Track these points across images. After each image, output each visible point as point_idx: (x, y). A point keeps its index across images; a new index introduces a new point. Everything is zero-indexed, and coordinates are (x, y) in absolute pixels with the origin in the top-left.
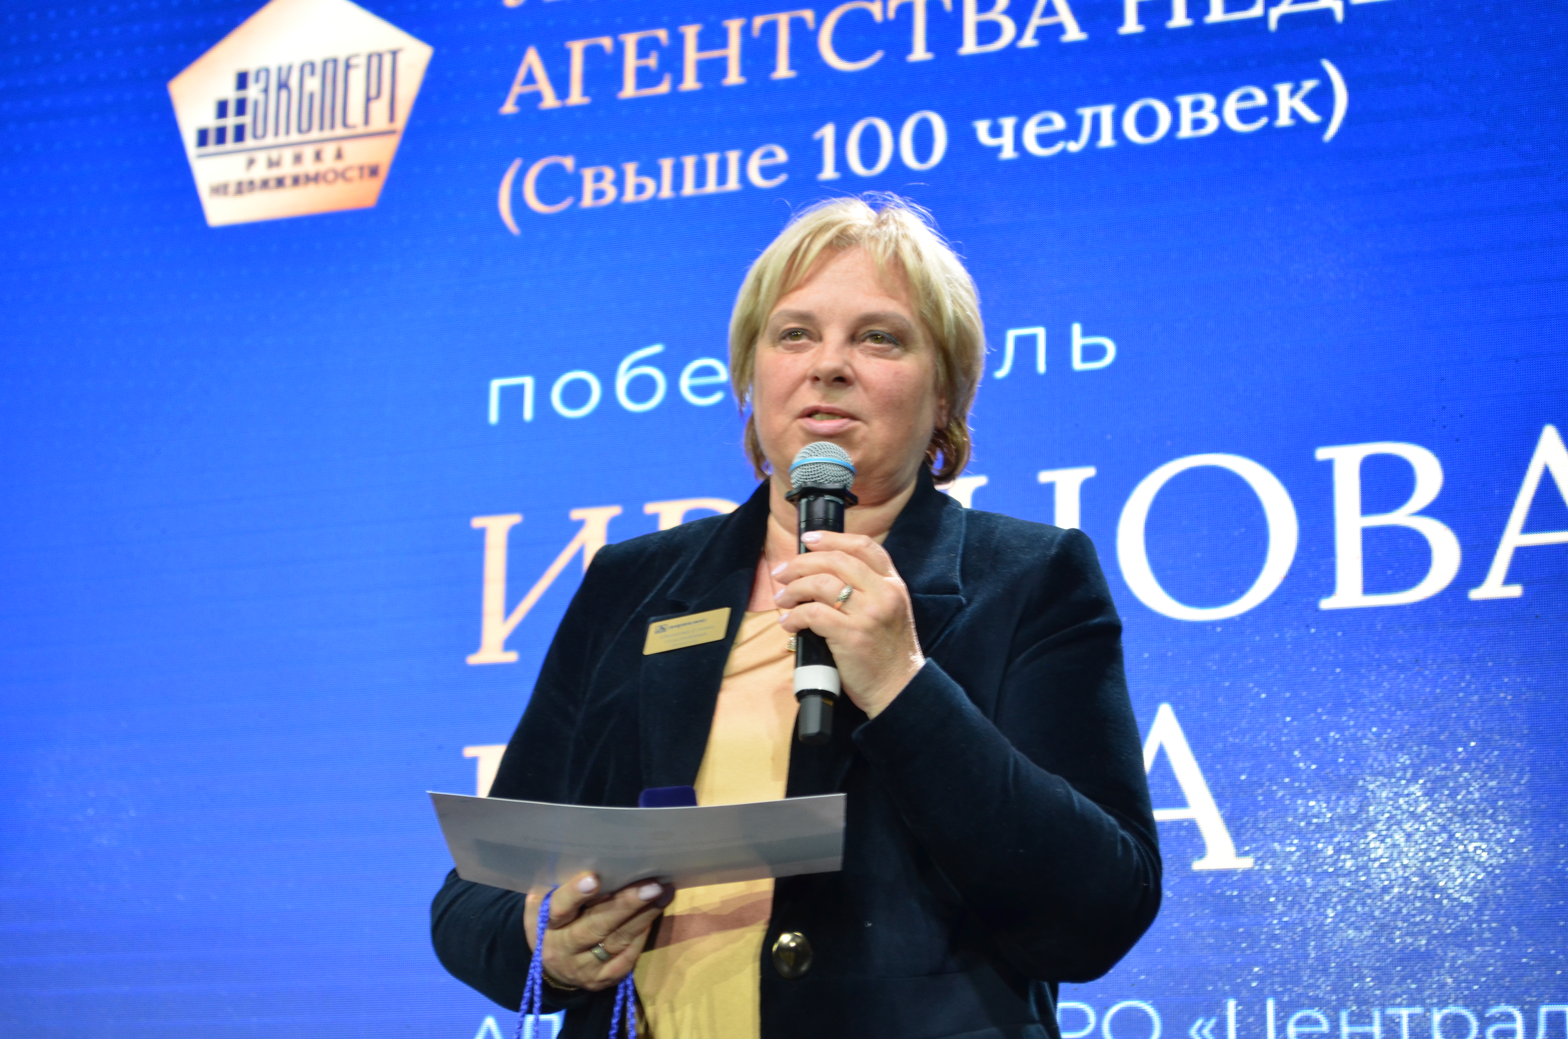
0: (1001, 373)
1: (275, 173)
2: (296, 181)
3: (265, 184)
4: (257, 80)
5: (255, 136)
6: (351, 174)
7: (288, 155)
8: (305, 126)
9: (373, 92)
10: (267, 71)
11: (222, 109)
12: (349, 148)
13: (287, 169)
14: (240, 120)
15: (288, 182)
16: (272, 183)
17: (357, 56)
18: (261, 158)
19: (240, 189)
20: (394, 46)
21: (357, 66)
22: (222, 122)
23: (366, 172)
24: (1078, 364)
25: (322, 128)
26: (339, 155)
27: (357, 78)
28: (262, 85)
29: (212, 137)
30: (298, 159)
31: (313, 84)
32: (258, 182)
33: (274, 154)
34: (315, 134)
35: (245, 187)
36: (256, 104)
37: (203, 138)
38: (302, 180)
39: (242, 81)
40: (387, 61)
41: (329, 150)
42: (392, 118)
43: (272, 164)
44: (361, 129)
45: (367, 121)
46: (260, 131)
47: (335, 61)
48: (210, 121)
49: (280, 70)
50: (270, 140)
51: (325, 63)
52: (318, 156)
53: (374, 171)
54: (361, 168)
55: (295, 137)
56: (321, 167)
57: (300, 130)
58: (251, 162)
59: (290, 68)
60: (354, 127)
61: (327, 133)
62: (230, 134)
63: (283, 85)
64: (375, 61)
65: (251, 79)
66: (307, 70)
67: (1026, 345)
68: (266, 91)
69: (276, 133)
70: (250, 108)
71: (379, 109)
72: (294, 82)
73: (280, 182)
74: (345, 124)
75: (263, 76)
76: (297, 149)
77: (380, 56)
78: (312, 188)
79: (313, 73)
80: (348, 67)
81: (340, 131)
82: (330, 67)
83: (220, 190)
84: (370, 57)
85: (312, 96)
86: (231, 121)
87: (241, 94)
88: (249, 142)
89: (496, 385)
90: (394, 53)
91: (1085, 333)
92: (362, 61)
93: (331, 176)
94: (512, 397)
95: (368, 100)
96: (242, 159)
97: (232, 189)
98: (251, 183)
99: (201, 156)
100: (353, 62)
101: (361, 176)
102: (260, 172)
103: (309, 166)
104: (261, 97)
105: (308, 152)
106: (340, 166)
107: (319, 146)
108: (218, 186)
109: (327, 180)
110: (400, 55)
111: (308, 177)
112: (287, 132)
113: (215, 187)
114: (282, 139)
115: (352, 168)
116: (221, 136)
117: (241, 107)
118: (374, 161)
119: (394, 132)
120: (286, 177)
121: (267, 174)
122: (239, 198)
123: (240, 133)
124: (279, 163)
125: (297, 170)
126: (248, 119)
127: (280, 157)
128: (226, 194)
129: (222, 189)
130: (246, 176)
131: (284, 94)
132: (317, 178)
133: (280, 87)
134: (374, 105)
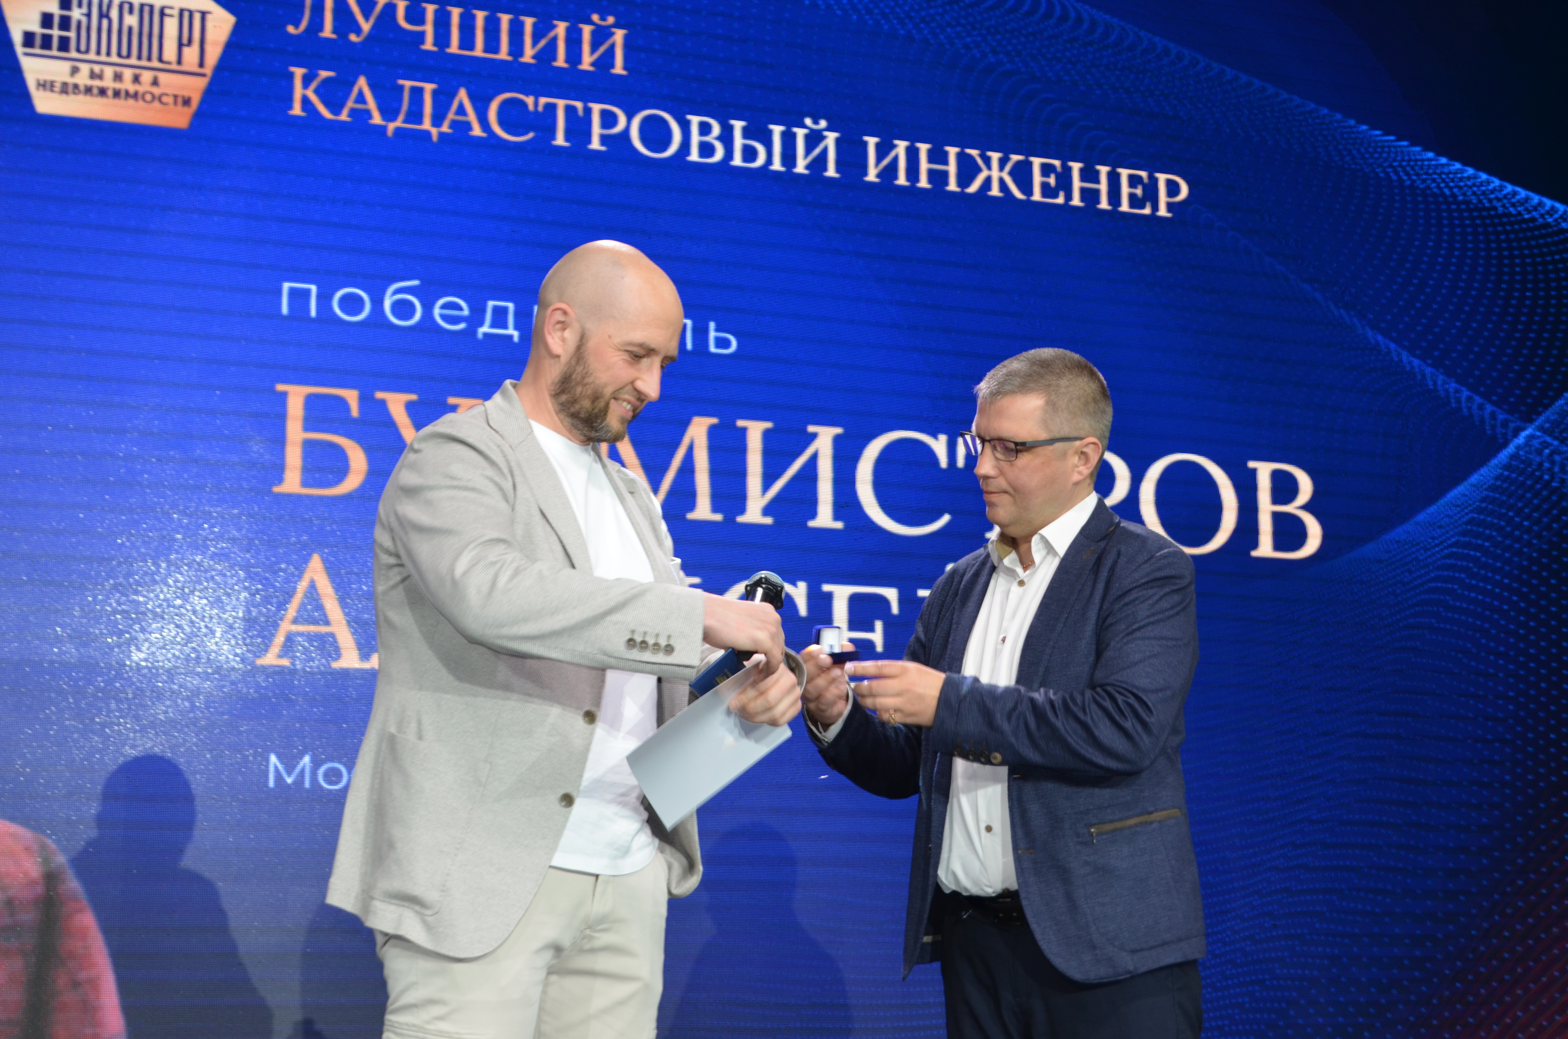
1: (97, 83)
2: (117, 94)
3: (88, 90)
4: (80, 5)
5: (78, 50)
6: (165, 99)
7: (109, 72)
8: (124, 52)
9: (185, 40)
11: (47, 20)
12: (163, 77)
13: (108, 82)
14: (64, 33)
15: (110, 93)
16: (95, 91)
17: (171, 8)
18: (85, 68)
19: (65, 89)
20: (204, 8)
21: (171, 16)
22: (47, 32)
23: (180, 100)
25: (139, 58)
26: (155, 82)
27: (171, 26)
28: (84, 10)
29: (38, 41)
30: (118, 77)
31: (131, 20)
32: (82, 88)
33: (97, 68)
34: (133, 61)
35: (70, 89)
36: (79, 23)
38: (123, 94)
39: (66, 3)
40: (197, 18)
41: (147, 77)
42: (201, 64)
43: (93, 75)
44: (174, 67)
45: (179, 62)
46: (83, 47)
47: (151, 7)
48: (35, 27)
50: (92, 56)
51: (142, 6)
52: (136, 79)
53: (187, 102)
54: (175, 97)
55: (114, 59)
56: (140, 89)
57: (119, 55)
58: (75, 71)
60: (169, 63)
61: (144, 63)
62: (55, 43)
63: (104, 15)
64: (186, 14)
68: (89, 15)
69: (98, 52)
70: (74, 26)
71: (191, 54)
72: (114, 14)
73: (102, 92)
74: (160, 60)
76: (118, 69)
77: (191, 13)
79: (131, 12)
80: (162, 14)
81: (155, 64)
82: (147, 9)
84: (182, 11)
85: (130, 29)
87: (65, 13)
89: (286, 286)
90: (204, 14)
92: (176, 12)
93: (148, 97)
94: (299, 298)
95: (181, 45)
96: (66, 66)
97: (58, 87)
98: (76, 86)
99: (26, 54)
100: (167, 11)
101: (176, 103)
102: (83, 79)
103: (127, 84)
104: (84, 20)
105: (128, 74)
106: (156, 91)
107: (137, 71)
108: (45, 82)
109: (144, 100)
110: (209, 17)
111: (127, 93)
112: (108, 54)
113: (42, 82)
114: (103, 58)
115: (167, 95)
116: (46, 43)
117: (65, 23)
118: (186, 94)
119: (203, 75)
120: (108, 88)
121: (90, 82)
122: (64, 96)
123: (64, 44)
124: (100, 77)
125: (118, 86)
126: (72, 34)
127: (102, 71)
128: (52, 91)
129: (48, 85)
130: (71, 80)
131: (105, 22)
132: (135, 96)
133: (101, 16)
134: (186, 50)
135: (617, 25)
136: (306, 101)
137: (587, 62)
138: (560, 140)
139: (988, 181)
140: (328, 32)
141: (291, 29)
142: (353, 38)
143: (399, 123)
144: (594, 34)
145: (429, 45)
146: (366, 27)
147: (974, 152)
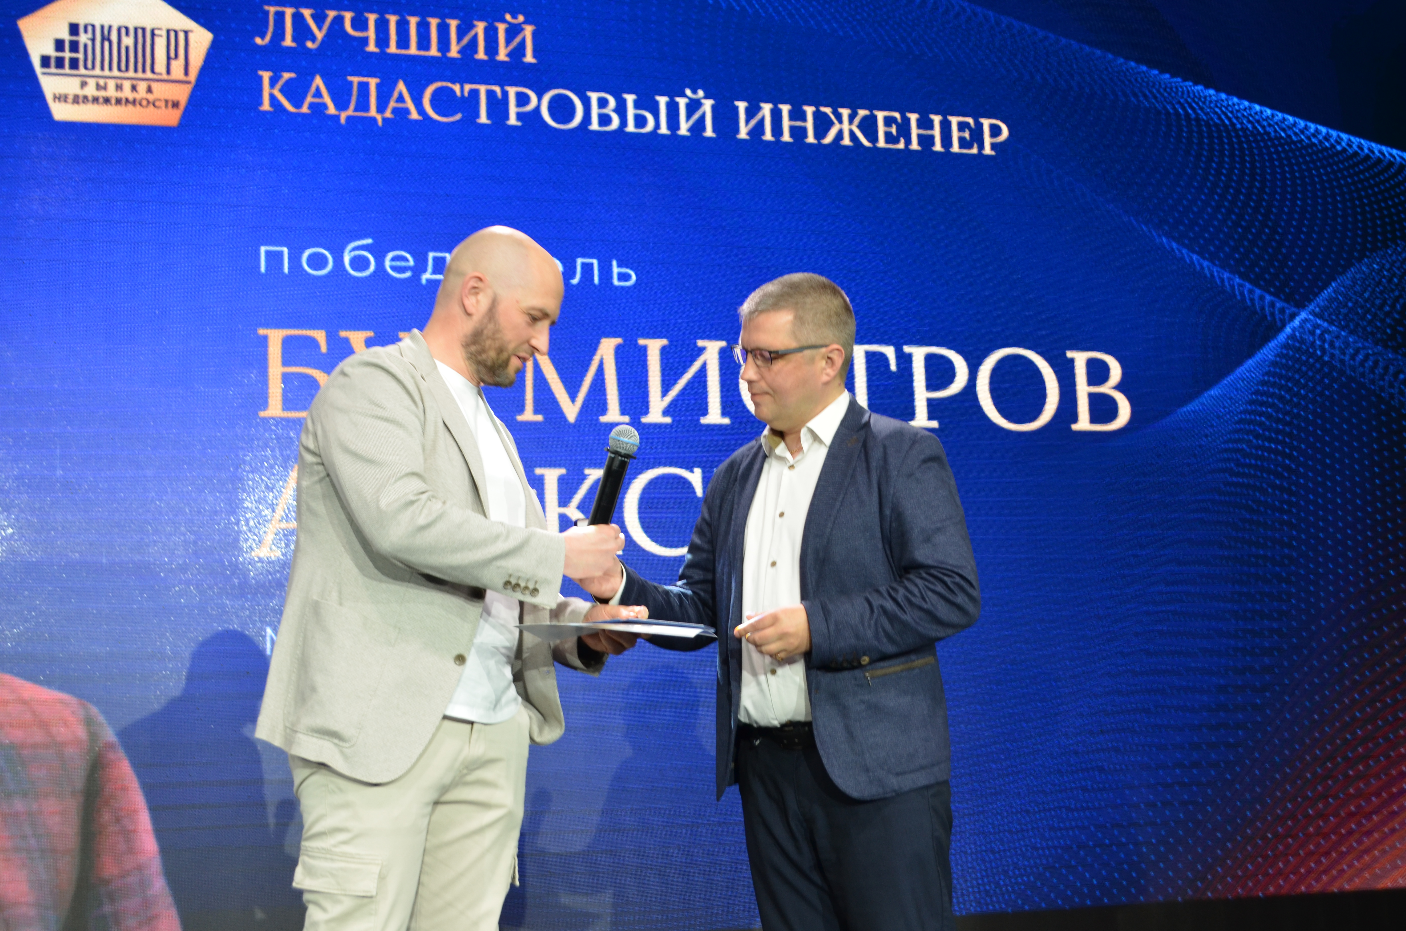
0: (575, 281)
1: (102, 94)
2: (118, 101)
3: (96, 100)
4: (86, 31)
5: (86, 67)
6: (157, 104)
7: (111, 84)
8: (124, 67)
9: (172, 54)
10: (93, 26)
11: (59, 45)
12: (157, 87)
13: (111, 92)
14: (74, 55)
15: (113, 101)
16: (101, 100)
17: (160, 29)
18: (92, 83)
19: (76, 100)
20: (186, 28)
21: (160, 36)
22: (60, 54)
23: (170, 104)
24: (616, 282)
25: (136, 71)
26: (149, 90)
27: (161, 44)
28: (90, 35)
29: (53, 62)
30: (119, 87)
31: (128, 41)
32: (90, 98)
33: (102, 82)
34: (131, 74)
35: (80, 100)
36: (86, 46)
37: (45, 61)
38: (123, 101)
39: (74, 29)
40: (181, 36)
41: (142, 86)
42: (186, 73)
43: (98, 87)
44: (165, 76)
45: (168, 72)
46: (90, 65)
47: (144, 29)
48: (50, 51)
49: (102, 27)
50: (97, 71)
51: (136, 29)
52: (134, 88)
53: (176, 105)
54: (166, 101)
55: (116, 73)
56: (138, 96)
57: (119, 69)
58: (84, 84)
59: (110, 27)
60: (160, 74)
61: (140, 75)
62: (67, 63)
63: (106, 38)
64: (172, 34)
65: (81, 29)
66: (123, 31)
67: (587, 269)
68: (93, 40)
69: (102, 68)
70: (81, 48)
71: (177, 66)
72: (114, 37)
73: (107, 101)
74: (153, 71)
75: (90, 28)
76: (119, 81)
77: (176, 32)
78: (130, 107)
79: (127, 34)
80: (153, 34)
82: (140, 32)
83: (62, 98)
84: (168, 32)
85: (127, 49)
86: (67, 55)
87: (74, 38)
88: (82, 71)
89: (263, 249)
90: (186, 33)
91: (619, 266)
92: (164, 33)
93: (144, 103)
94: (274, 258)
95: (169, 58)
96: (77, 81)
97: (70, 99)
98: (85, 98)
99: (44, 74)
100: (157, 32)
101: (166, 106)
102: (91, 91)
103: (127, 93)
104: (90, 43)
105: (127, 85)
106: (150, 97)
107: (135, 82)
108: (60, 95)
109: (141, 105)
110: (191, 36)
111: (127, 100)
112: (111, 69)
113: (57, 95)
114: (107, 73)
115: (160, 100)
116: (60, 63)
117: (74, 47)
118: (175, 98)
119: (188, 82)
120: (111, 98)
121: (96, 93)
122: (76, 106)
123: (74, 64)
124: (105, 88)
125: (119, 95)
126: (80, 56)
127: (106, 84)
128: (66, 101)
129: (62, 99)
130: (80, 92)
131: (106, 44)
132: (134, 102)
133: (103, 39)
134: (174, 63)
135: (526, 22)
136: (273, 98)
137: (502, 55)
138: (483, 119)
139: (840, 135)
140: (288, 42)
141: (258, 41)
142: (309, 45)
143: (350, 112)
144: (507, 31)
145: (372, 47)
146: (319, 35)
147: (828, 110)
